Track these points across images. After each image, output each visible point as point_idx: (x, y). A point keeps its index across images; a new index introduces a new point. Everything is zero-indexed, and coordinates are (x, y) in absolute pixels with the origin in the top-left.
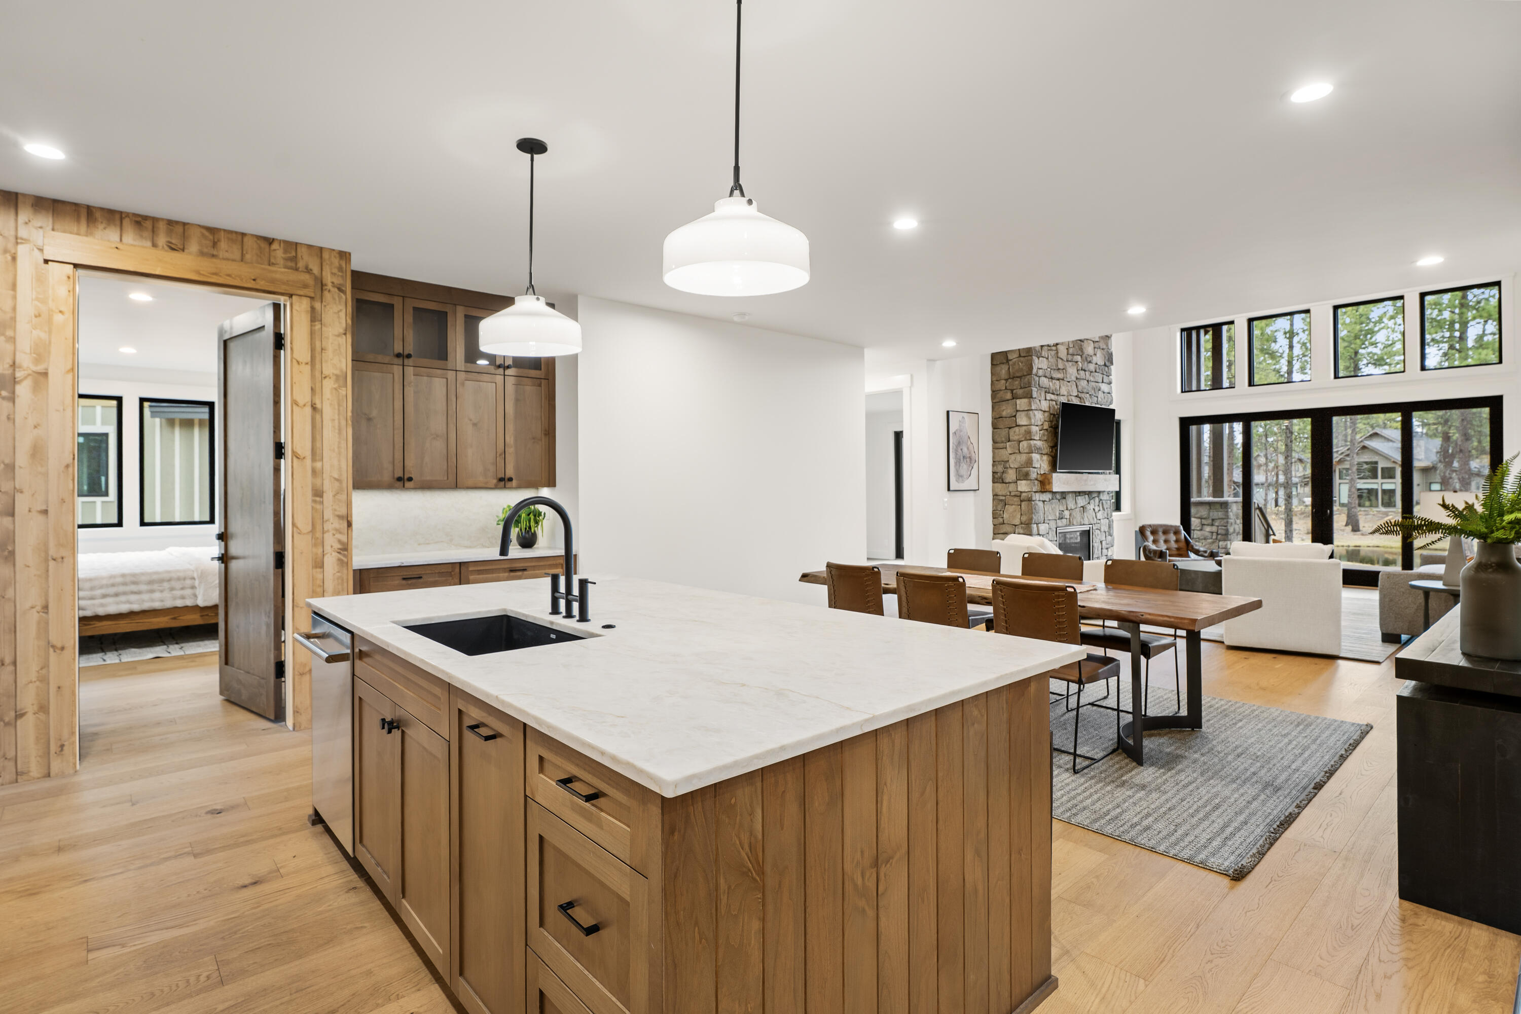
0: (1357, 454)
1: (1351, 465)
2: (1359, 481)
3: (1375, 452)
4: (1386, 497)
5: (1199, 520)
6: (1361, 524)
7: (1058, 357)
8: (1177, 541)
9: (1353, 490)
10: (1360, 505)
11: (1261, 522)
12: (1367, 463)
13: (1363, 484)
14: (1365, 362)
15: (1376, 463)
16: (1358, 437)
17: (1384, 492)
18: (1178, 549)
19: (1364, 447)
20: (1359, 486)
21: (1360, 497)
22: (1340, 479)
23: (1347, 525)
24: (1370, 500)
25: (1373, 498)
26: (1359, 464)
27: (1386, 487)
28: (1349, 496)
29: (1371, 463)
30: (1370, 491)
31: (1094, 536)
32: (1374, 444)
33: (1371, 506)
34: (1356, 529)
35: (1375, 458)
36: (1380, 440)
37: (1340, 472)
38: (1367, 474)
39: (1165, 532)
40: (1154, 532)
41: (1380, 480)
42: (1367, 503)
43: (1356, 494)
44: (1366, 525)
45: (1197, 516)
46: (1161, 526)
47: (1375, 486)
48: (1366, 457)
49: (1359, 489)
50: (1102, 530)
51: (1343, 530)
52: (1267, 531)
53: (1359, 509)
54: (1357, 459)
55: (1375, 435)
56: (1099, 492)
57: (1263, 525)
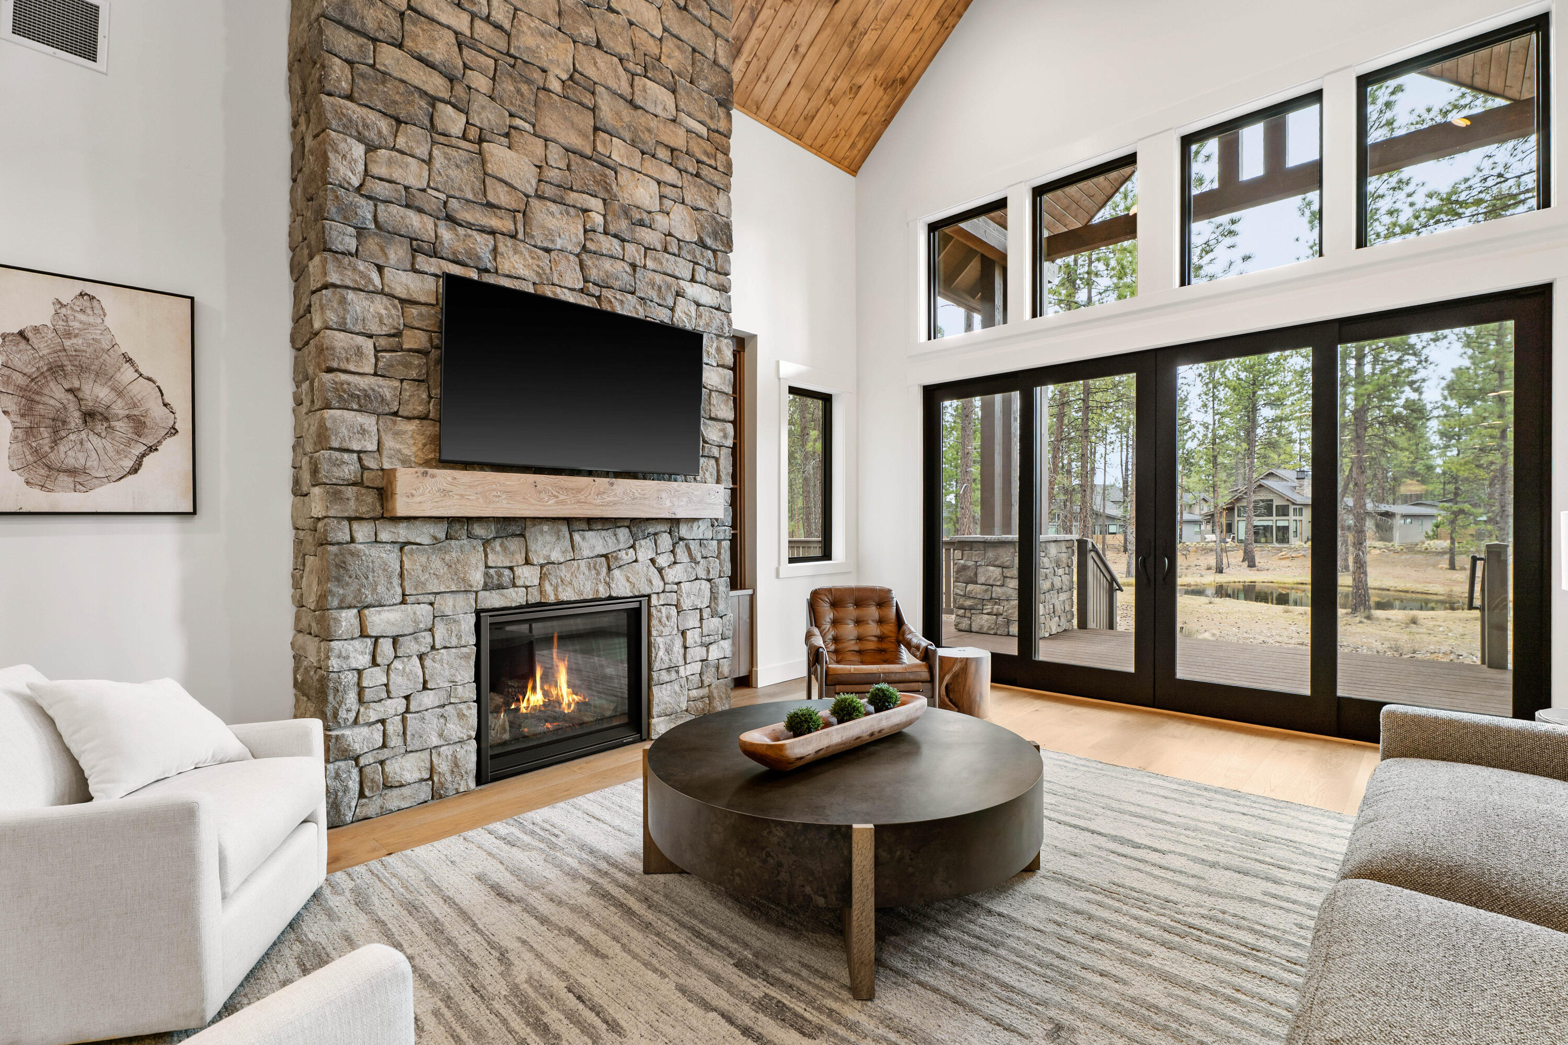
0: (1254, 492)
1: (1249, 502)
2: (1255, 518)
3: (1270, 490)
4: (1280, 534)
5: (1000, 570)
6: (1257, 560)
7: (485, 174)
8: (881, 622)
9: (1250, 527)
10: (1256, 541)
11: (1101, 571)
12: (1263, 501)
13: (1259, 522)
14: (1262, 402)
15: (1272, 500)
16: (1255, 475)
17: (1278, 528)
18: (881, 638)
19: (1260, 486)
20: (1255, 523)
21: (1256, 533)
22: (1238, 516)
23: (1243, 561)
24: (1266, 537)
25: (1268, 535)
26: (1255, 502)
27: (1280, 524)
28: (1246, 533)
29: (1267, 500)
30: (1266, 528)
31: (654, 622)
32: (1270, 483)
33: (1266, 542)
34: (1252, 565)
35: (1270, 496)
36: (1275, 479)
37: (1239, 510)
38: (1263, 511)
39: (859, 604)
40: (834, 605)
41: (1274, 518)
42: (1263, 540)
43: (1253, 530)
44: (1262, 561)
45: (997, 563)
46: (850, 590)
47: (1270, 523)
48: (1263, 496)
49: (1255, 526)
50: (686, 604)
51: (1240, 566)
52: (1111, 584)
53: (1255, 545)
54: (1254, 497)
55: (1271, 475)
56: (674, 523)
57: (1104, 575)
